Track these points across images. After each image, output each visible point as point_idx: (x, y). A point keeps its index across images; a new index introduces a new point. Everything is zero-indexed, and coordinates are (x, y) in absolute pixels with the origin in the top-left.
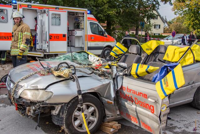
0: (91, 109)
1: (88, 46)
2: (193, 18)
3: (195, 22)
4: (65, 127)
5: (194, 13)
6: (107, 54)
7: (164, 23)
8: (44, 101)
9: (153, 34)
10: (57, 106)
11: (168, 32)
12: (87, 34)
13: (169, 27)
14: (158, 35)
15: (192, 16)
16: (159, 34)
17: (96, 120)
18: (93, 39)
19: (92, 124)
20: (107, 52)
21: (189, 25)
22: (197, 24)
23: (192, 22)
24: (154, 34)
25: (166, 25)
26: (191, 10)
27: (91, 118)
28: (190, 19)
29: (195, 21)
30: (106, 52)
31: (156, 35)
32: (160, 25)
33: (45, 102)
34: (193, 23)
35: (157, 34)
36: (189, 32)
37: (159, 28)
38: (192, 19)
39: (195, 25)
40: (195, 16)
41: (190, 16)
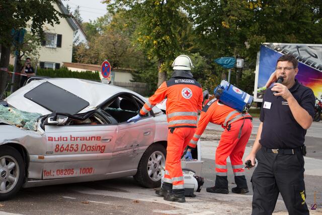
0: (11, 165)
2: (158, 28)
3: (163, 41)
5: (159, 14)
7: (74, 29)
9: (38, 64)
11: (87, 60)
13: (91, 47)
14: (54, 67)
15: (156, 22)
16: (58, 65)
17: (16, 180)
19: (11, 185)
21: (149, 45)
22: (167, 46)
23: (156, 38)
24: (42, 64)
25: (82, 38)
26: (154, 6)
27: (11, 177)
28: (150, 31)
29: (162, 36)
31: (47, 66)
32: (60, 37)
34: (158, 42)
35: (51, 64)
36: (149, 66)
37: (59, 45)
38: (154, 31)
39: (163, 48)
40: (161, 24)
41: (151, 22)
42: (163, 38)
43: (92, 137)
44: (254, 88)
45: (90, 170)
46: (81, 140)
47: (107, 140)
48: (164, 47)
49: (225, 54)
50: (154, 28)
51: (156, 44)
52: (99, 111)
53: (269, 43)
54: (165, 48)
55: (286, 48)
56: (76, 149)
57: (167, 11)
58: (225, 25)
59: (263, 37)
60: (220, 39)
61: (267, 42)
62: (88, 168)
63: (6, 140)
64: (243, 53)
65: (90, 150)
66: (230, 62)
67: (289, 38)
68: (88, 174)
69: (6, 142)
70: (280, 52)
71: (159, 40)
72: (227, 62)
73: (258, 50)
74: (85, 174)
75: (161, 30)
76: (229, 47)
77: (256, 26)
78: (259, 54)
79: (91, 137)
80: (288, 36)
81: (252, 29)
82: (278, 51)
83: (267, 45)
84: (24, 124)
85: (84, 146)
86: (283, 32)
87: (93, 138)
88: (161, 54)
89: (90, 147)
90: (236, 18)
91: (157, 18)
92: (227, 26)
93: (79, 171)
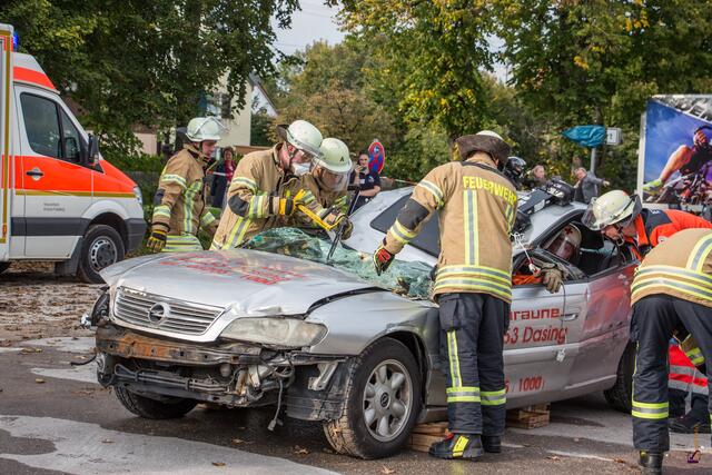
0: (397, 380)
1: (16, 214)
2: (449, 75)
3: (460, 98)
4: (345, 425)
5: (451, 47)
6: (99, 258)
8: (300, 349)
10: (327, 364)
12: (10, 153)
15: (445, 63)
17: (407, 409)
18: (37, 178)
19: (397, 422)
20: (102, 249)
21: (432, 109)
22: (467, 107)
23: (445, 94)
27: (396, 405)
28: (432, 81)
29: (458, 89)
30: (96, 247)
33: (304, 350)
34: (450, 102)
38: (443, 81)
39: (460, 112)
40: (455, 67)
41: (435, 63)
42: (460, 94)
43: (543, 311)
44: (636, 183)
45: (536, 381)
46: (523, 318)
47: (571, 315)
48: (462, 110)
49: (579, 120)
50: (441, 74)
51: (445, 106)
52: (539, 251)
53: (664, 96)
54: (464, 111)
55: (699, 104)
56: (514, 338)
57: (466, 42)
58: (580, 64)
59: (652, 84)
60: (568, 91)
61: (660, 93)
62: (533, 379)
63: (389, 326)
64: (613, 117)
65: (539, 339)
66: (594, 134)
67: (702, 84)
68: (534, 391)
69: (392, 329)
70: (687, 113)
71: (451, 97)
72: (588, 134)
73: (644, 110)
74: (529, 392)
75: (456, 79)
76: (587, 107)
77: (637, 64)
78: (644, 116)
79: (540, 309)
80: (699, 80)
81: (630, 69)
82: (683, 110)
83: (662, 100)
84: (408, 289)
85: (529, 331)
86: (688, 73)
87: (545, 313)
88: (456, 123)
89: (540, 332)
90: (603, 51)
91: (446, 55)
92: (585, 66)
93: (517, 386)
